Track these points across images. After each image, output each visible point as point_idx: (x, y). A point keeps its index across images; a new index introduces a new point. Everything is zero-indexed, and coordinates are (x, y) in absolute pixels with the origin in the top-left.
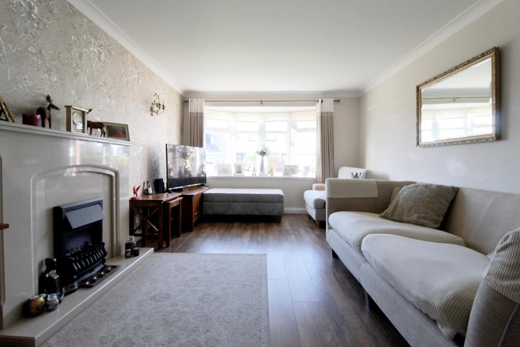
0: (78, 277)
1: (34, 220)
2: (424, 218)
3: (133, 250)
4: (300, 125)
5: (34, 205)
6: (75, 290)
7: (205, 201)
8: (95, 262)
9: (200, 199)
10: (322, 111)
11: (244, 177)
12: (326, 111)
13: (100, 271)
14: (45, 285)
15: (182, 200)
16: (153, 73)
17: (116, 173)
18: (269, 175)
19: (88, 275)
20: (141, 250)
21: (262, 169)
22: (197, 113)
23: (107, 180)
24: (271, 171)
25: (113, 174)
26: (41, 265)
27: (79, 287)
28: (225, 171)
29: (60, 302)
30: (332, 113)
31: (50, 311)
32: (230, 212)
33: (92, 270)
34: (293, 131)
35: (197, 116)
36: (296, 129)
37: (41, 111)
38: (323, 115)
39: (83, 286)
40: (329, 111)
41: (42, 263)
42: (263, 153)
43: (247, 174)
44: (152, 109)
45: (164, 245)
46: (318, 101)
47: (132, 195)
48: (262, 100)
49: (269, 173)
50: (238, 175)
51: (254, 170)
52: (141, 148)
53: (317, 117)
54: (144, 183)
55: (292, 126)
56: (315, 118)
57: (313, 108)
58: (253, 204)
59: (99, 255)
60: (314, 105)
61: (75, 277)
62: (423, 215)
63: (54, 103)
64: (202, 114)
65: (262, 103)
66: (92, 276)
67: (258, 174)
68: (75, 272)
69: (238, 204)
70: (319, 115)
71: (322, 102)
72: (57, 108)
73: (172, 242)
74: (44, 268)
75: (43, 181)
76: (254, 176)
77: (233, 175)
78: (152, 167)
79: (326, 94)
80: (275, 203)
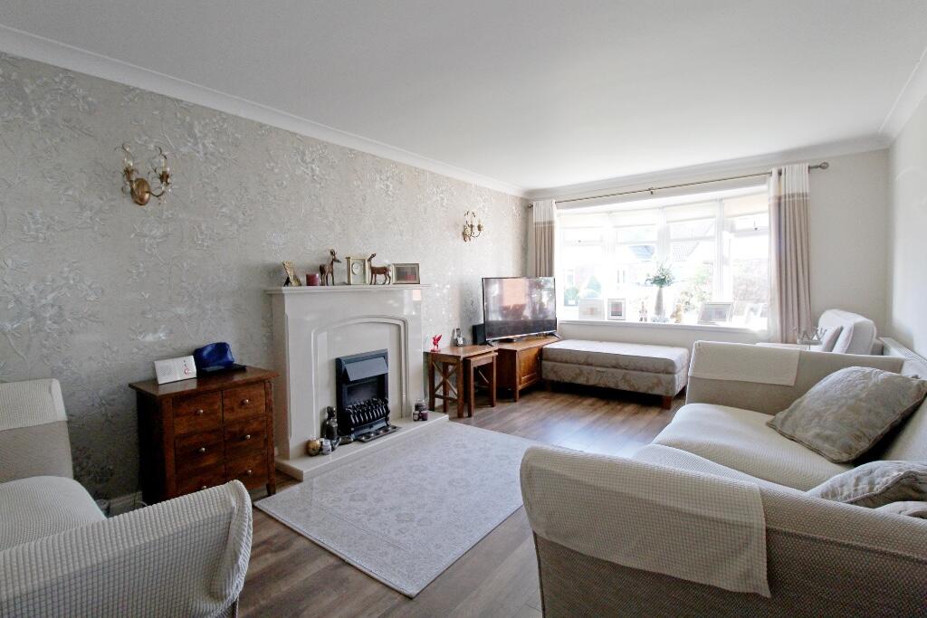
0: (356, 430)
1: (316, 370)
2: (827, 439)
3: (420, 413)
4: (741, 224)
5: (316, 354)
6: (350, 442)
7: (546, 360)
8: (378, 418)
9: (536, 356)
10: (780, 191)
11: (626, 324)
12: (789, 191)
13: (380, 429)
14: (326, 431)
15: (497, 356)
16: (466, 184)
17: (404, 322)
18: (672, 322)
19: (367, 430)
20: (430, 414)
21: (659, 308)
22: (544, 223)
23: (394, 329)
24: (676, 315)
25: (401, 324)
26: (322, 413)
27: (355, 440)
28: (593, 311)
29: (333, 449)
30: (804, 195)
31: (323, 454)
32: (581, 381)
33: (371, 427)
34: (726, 235)
35: (545, 228)
36: (732, 230)
37: (322, 270)
38: (783, 200)
39: (358, 440)
40: (795, 191)
41: (324, 409)
42: (661, 281)
43: (631, 316)
44: (464, 234)
45: (466, 414)
46: (771, 173)
47: (430, 347)
48: (650, 188)
49: (672, 316)
50: (616, 319)
51: (643, 311)
52: (448, 286)
53: (769, 206)
54: (454, 331)
55: (725, 225)
56: (766, 208)
57: (764, 187)
58: (619, 371)
59: (381, 411)
60: (764, 182)
61: (352, 429)
62: (828, 432)
63: (337, 257)
64: (551, 223)
65: (651, 192)
66: (369, 433)
67: (651, 316)
68: (352, 425)
69: (593, 368)
70: (773, 202)
71: (780, 173)
72: (338, 261)
73: (476, 413)
74: (326, 416)
75: (325, 333)
76: (643, 322)
77: (606, 320)
78: (467, 310)
79: (791, 156)
80: (659, 373)
